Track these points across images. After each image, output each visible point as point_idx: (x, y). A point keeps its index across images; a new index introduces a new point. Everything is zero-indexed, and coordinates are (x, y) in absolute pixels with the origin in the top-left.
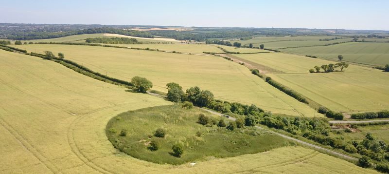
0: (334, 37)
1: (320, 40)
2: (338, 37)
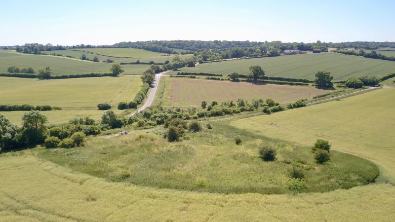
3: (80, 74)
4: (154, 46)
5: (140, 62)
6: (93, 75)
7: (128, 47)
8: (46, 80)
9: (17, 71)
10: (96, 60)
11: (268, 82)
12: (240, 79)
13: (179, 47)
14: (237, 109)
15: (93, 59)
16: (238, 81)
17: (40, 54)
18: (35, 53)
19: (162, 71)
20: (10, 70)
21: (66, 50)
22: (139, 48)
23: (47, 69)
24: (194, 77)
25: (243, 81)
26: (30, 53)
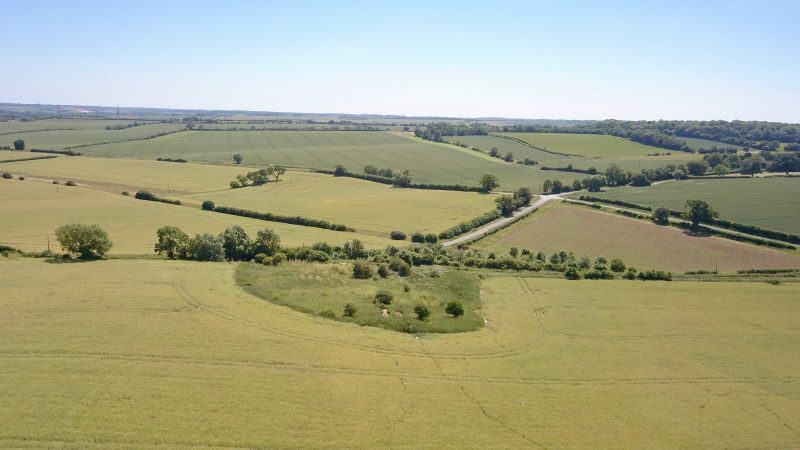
0: (132, 123)
1: (108, 128)
2: (138, 122)
3: (443, 184)
4: (648, 133)
5: (574, 167)
6: (457, 188)
7: (602, 133)
8: (400, 189)
9: (374, 172)
10: (508, 159)
11: (715, 233)
12: (671, 219)
13: (712, 136)
14: (533, 263)
15: (503, 156)
16: (666, 223)
17: (441, 141)
18: (436, 141)
19: (567, 189)
20: (368, 170)
21: (486, 134)
22: (621, 136)
23: (406, 173)
24: (598, 207)
25: (674, 224)
26: (430, 140)
